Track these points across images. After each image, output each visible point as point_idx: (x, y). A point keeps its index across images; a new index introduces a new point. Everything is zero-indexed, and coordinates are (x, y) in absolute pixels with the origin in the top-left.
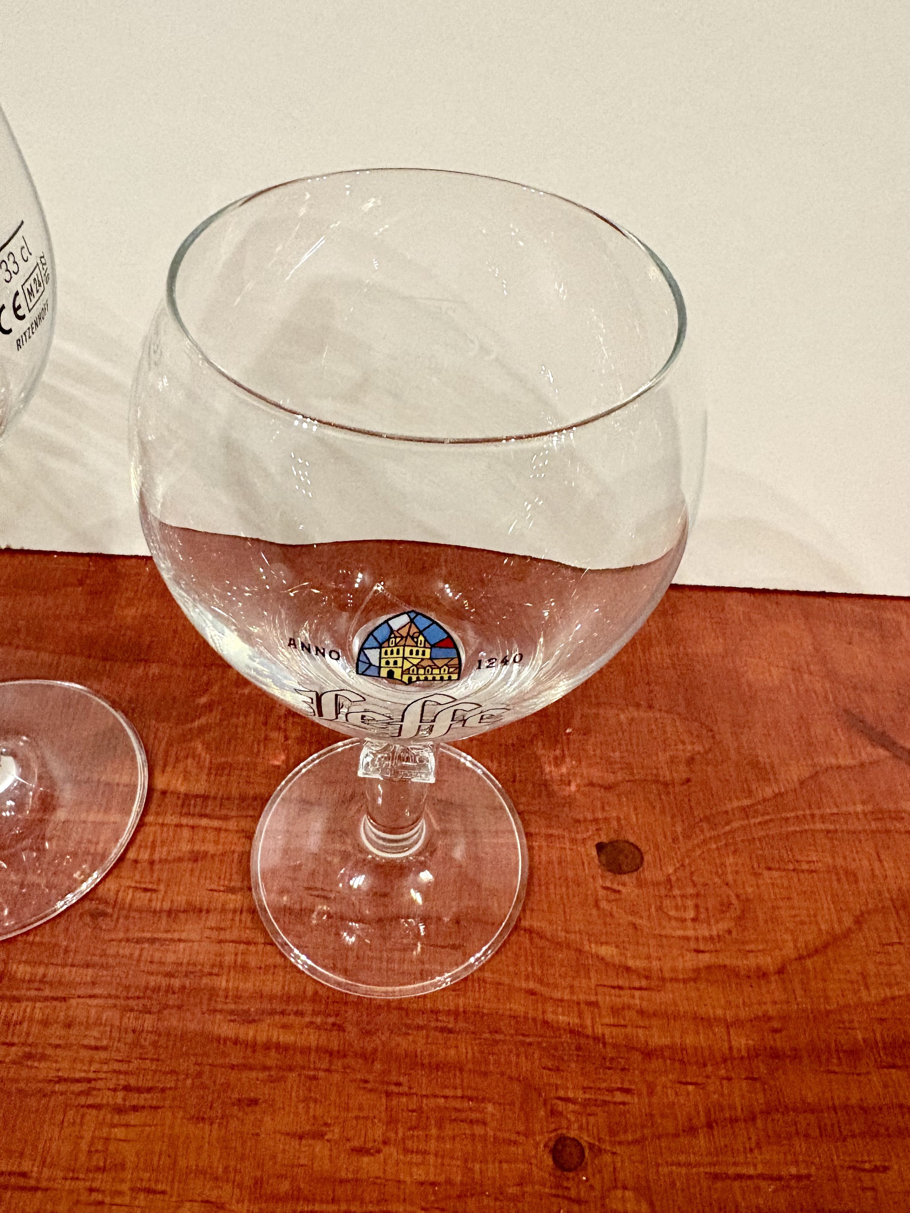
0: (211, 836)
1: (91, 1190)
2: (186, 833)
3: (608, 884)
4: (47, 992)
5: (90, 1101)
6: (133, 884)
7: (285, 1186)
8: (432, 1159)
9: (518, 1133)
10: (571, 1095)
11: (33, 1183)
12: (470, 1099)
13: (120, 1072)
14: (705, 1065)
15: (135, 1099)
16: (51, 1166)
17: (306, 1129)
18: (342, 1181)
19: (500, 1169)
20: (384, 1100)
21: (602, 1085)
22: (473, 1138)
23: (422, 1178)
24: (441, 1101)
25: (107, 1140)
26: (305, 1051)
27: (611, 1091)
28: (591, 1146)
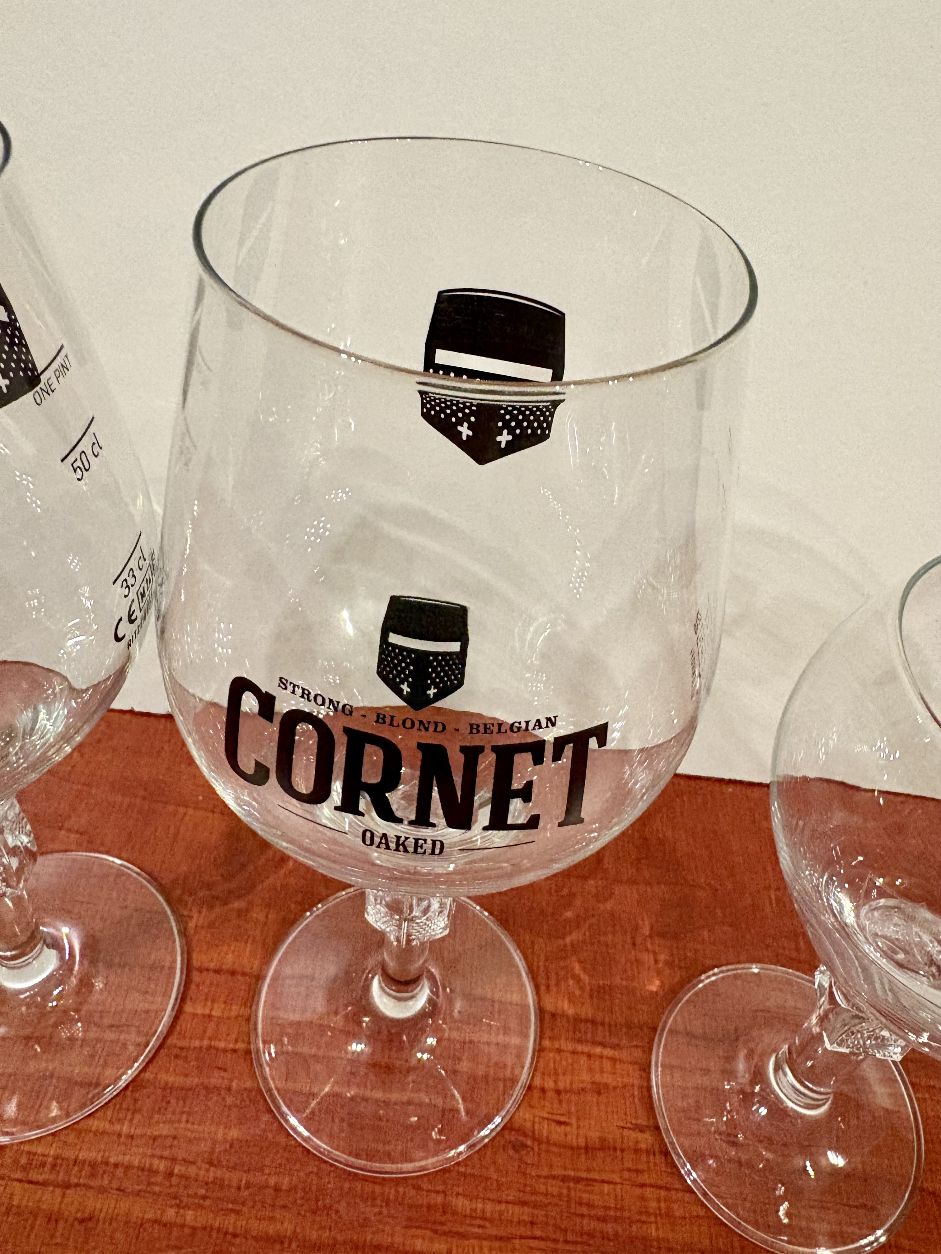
2: (583, 1061)
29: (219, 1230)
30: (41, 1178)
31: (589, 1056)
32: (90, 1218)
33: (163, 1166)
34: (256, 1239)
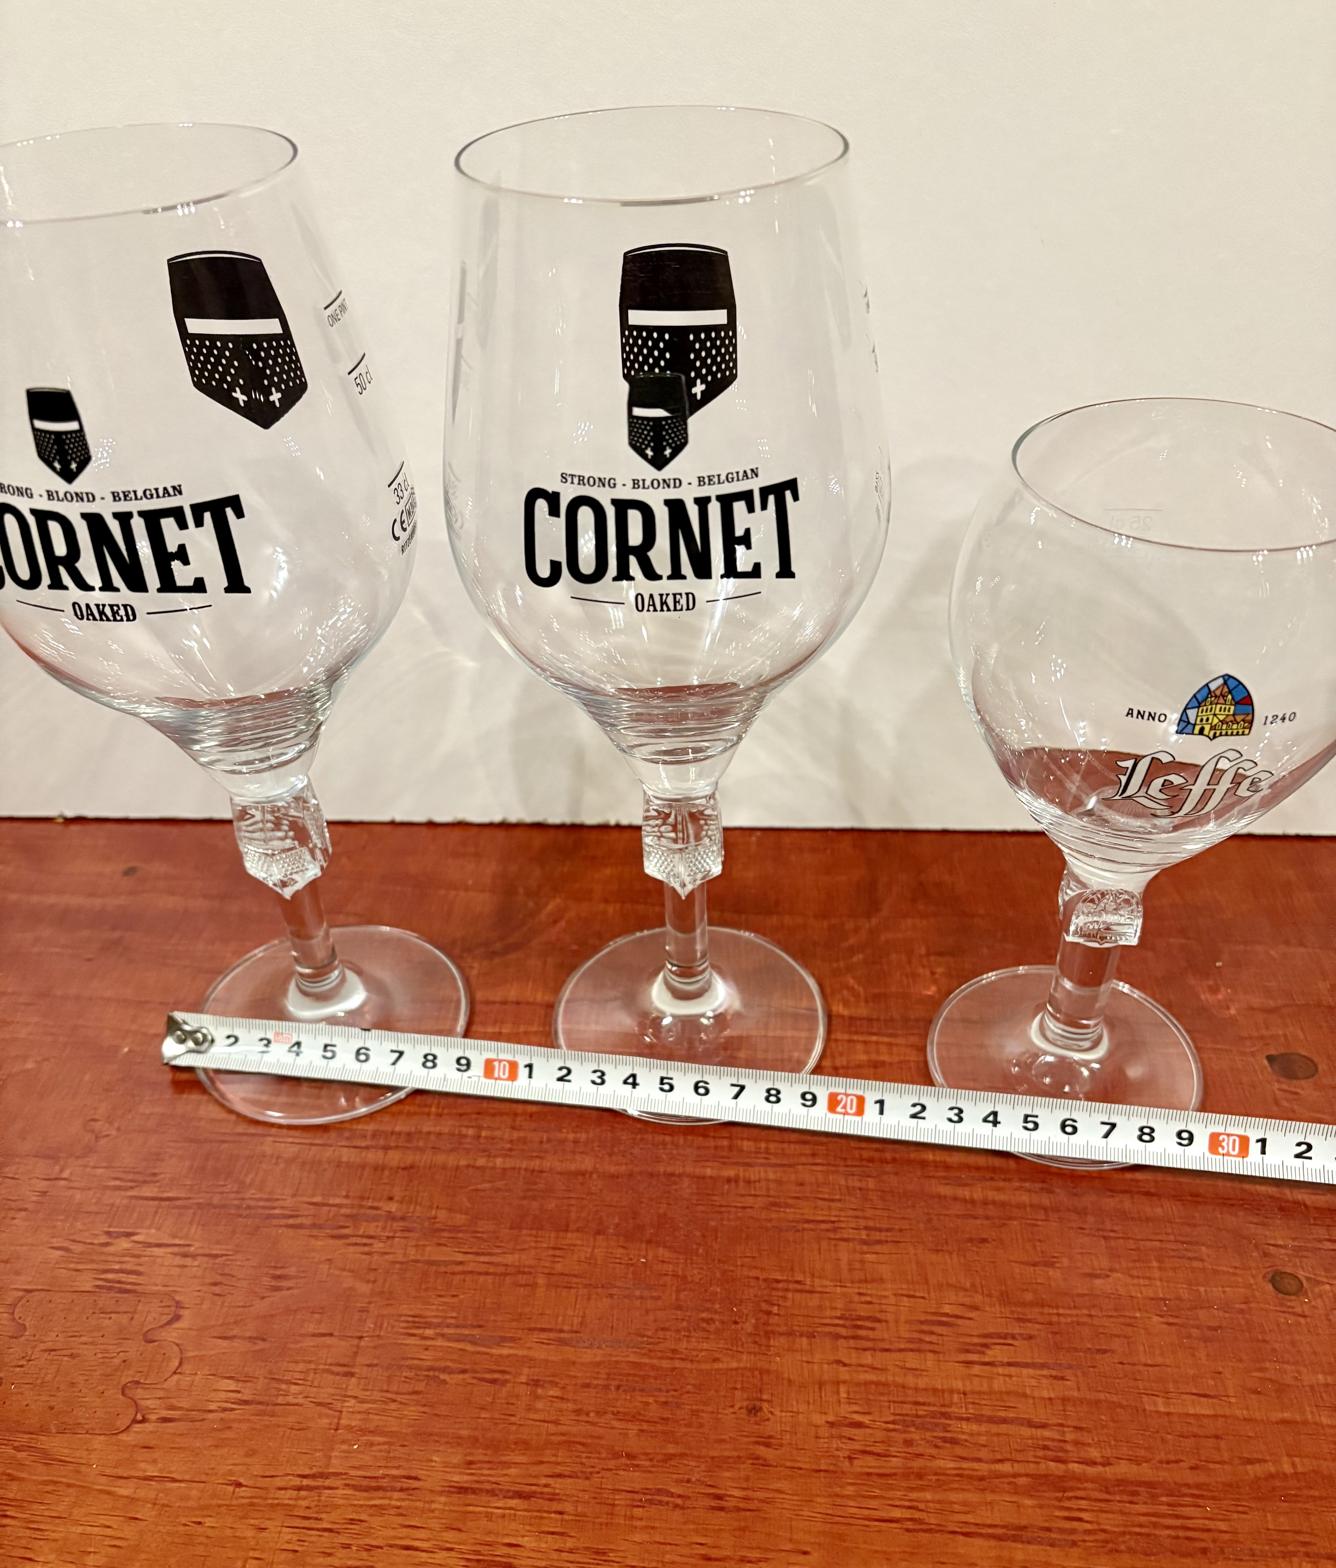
0: (883, 1048)
1: (860, 1294)
2: (860, 1047)
3: (1285, 1086)
4: (773, 1160)
5: (838, 1236)
7: (1029, 1297)
8: (1158, 1283)
9: (1236, 1268)
10: (1280, 1242)
11: (808, 1288)
12: (1183, 1243)
13: (857, 1217)
15: (876, 1236)
16: (820, 1277)
17: (1037, 1259)
18: (1079, 1295)
19: (1224, 1292)
20: (1103, 1242)
21: (1310, 1237)
22: (1193, 1270)
23: (1152, 1295)
24: (1158, 1244)
25: (862, 1262)
26: (1020, 1206)
27: (1320, 1241)
28: (1308, 1279)
29: (526, 1169)
30: (364, 1144)
31: (866, 1043)
32: (412, 1167)
33: (471, 1132)
34: (561, 1173)
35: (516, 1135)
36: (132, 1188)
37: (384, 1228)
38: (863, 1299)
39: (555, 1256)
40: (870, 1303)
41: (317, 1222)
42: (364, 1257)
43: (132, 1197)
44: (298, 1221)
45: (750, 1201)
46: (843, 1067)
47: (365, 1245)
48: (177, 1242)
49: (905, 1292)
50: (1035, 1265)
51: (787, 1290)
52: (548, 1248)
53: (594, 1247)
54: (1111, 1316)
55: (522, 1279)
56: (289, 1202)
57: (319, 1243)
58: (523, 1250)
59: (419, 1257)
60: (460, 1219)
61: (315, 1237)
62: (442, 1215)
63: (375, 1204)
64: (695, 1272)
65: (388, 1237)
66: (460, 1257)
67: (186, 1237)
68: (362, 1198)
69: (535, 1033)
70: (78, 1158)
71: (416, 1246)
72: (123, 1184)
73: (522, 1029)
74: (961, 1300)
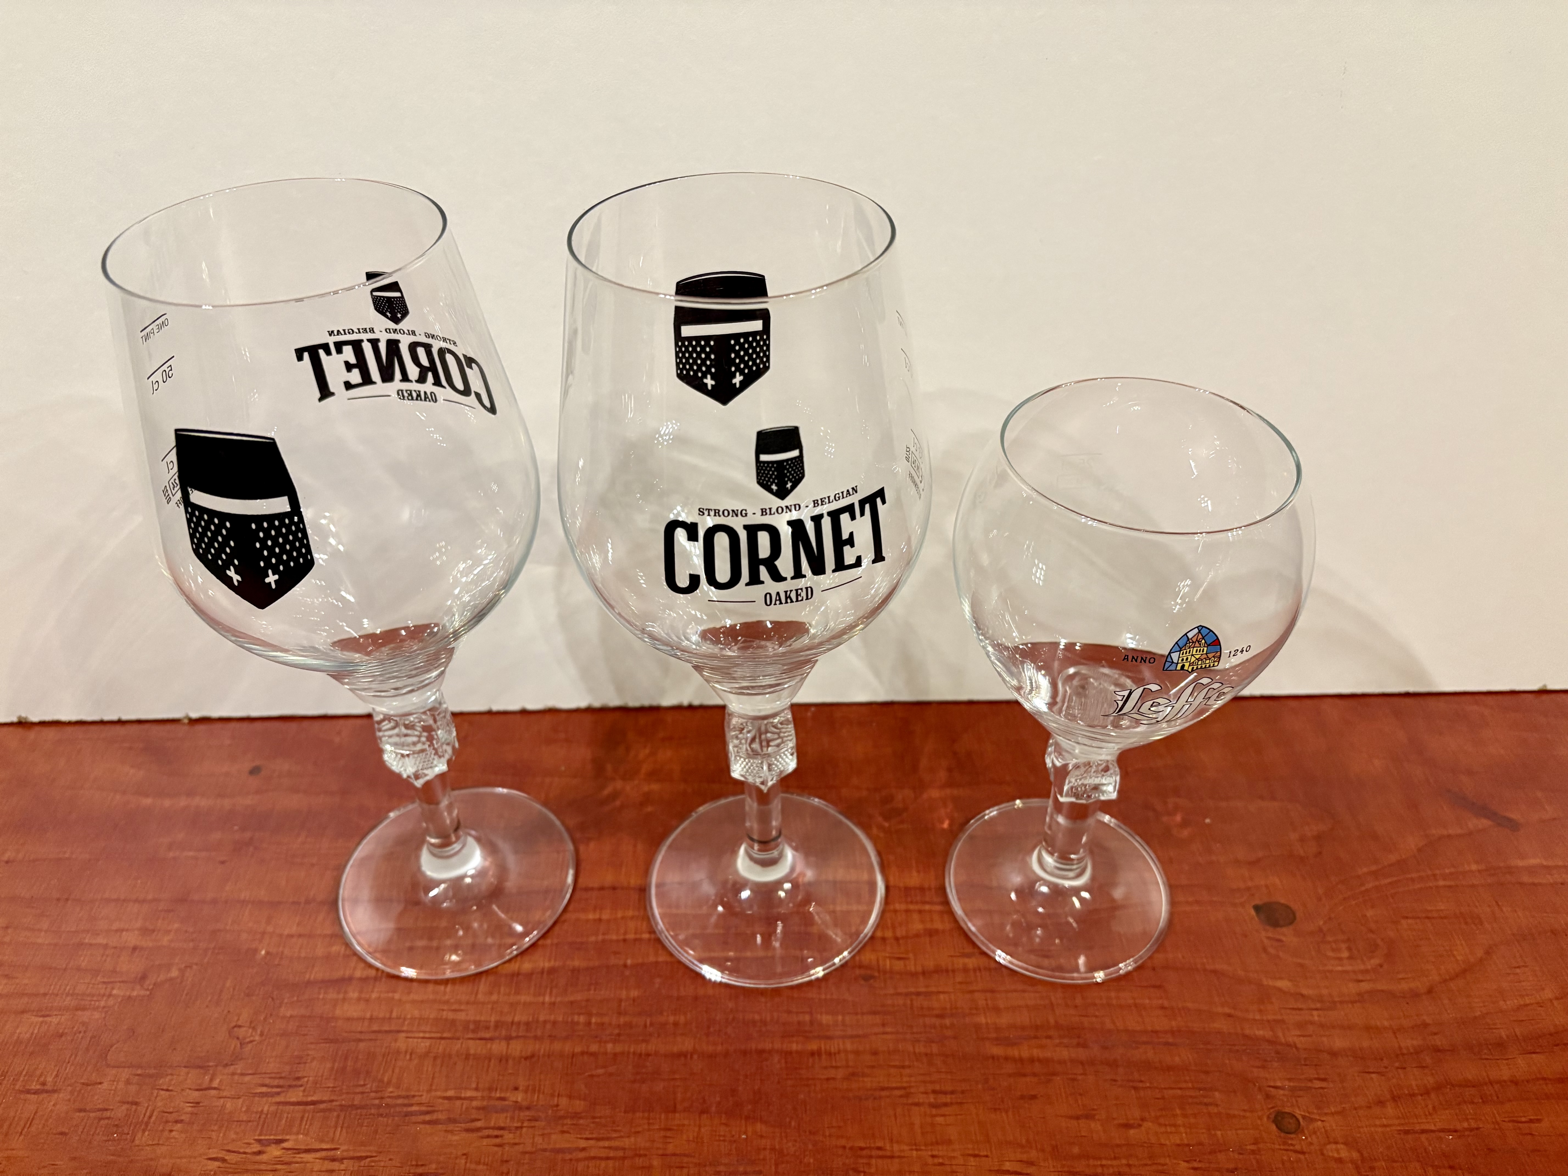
1: (933, 1156)
2: (916, 916)
3: (1270, 935)
4: (850, 1032)
5: (910, 1101)
6: (887, 955)
7: (1076, 1150)
8: (1182, 1129)
9: (1245, 1111)
10: (1279, 1084)
11: (888, 1154)
12: (1200, 1089)
13: (924, 1082)
14: (1382, 1060)
15: (943, 1099)
16: (898, 1142)
17: (1080, 1113)
18: (1118, 1146)
19: (1237, 1134)
20: (1133, 1092)
21: (1303, 1077)
22: (1210, 1115)
23: (1178, 1142)
24: (1179, 1092)
25: (933, 1125)
26: (1062, 1062)
27: (1311, 1080)
28: (1304, 1117)
29: (634, 1053)
30: (488, 1036)
31: (920, 912)
32: (533, 1056)
33: (582, 1019)
34: (666, 1056)
35: (622, 1020)
36: (278, 1094)
37: (512, 1118)
38: (936, 1161)
39: (665, 1137)
40: (941, 1164)
41: (452, 1116)
42: (496, 1149)
43: (278, 1103)
44: (435, 1116)
45: (832, 1073)
46: (903, 938)
47: (497, 1137)
48: (325, 1146)
49: (971, 1152)
50: (1078, 1118)
51: (871, 1157)
52: (660, 1129)
53: (700, 1126)
54: (1146, 1165)
55: (639, 1162)
56: (425, 1099)
57: (456, 1138)
58: (638, 1132)
59: (545, 1146)
60: (579, 1105)
61: (451, 1132)
62: (564, 1102)
63: (503, 1095)
64: (790, 1144)
65: (517, 1128)
66: (583, 1144)
67: (333, 1140)
68: (490, 1089)
69: (632, 918)
70: (226, 1065)
71: (543, 1135)
72: (269, 1090)
73: (620, 914)
74: (1019, 1156)
